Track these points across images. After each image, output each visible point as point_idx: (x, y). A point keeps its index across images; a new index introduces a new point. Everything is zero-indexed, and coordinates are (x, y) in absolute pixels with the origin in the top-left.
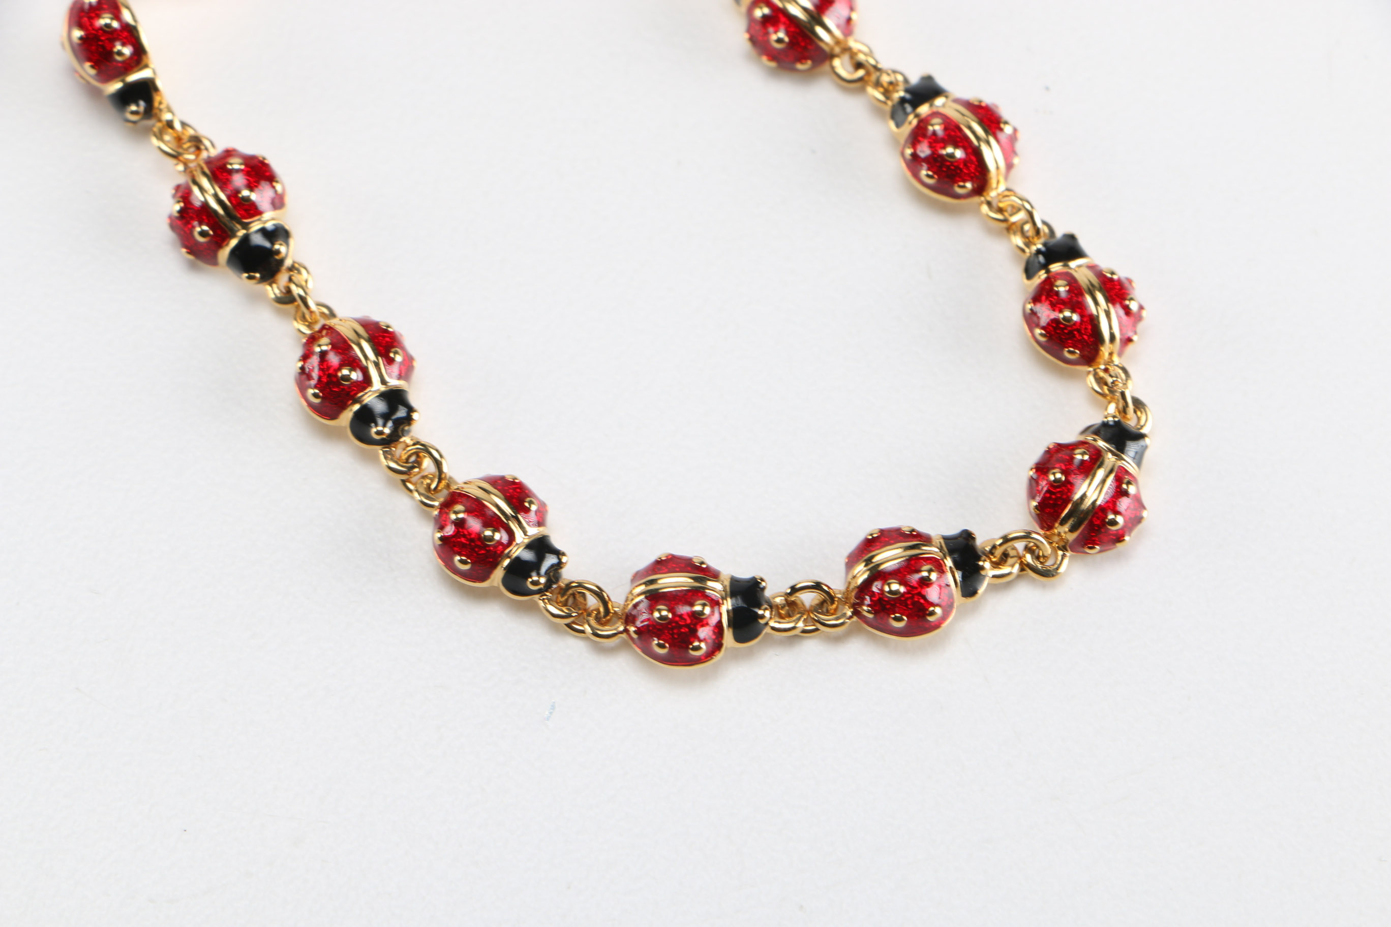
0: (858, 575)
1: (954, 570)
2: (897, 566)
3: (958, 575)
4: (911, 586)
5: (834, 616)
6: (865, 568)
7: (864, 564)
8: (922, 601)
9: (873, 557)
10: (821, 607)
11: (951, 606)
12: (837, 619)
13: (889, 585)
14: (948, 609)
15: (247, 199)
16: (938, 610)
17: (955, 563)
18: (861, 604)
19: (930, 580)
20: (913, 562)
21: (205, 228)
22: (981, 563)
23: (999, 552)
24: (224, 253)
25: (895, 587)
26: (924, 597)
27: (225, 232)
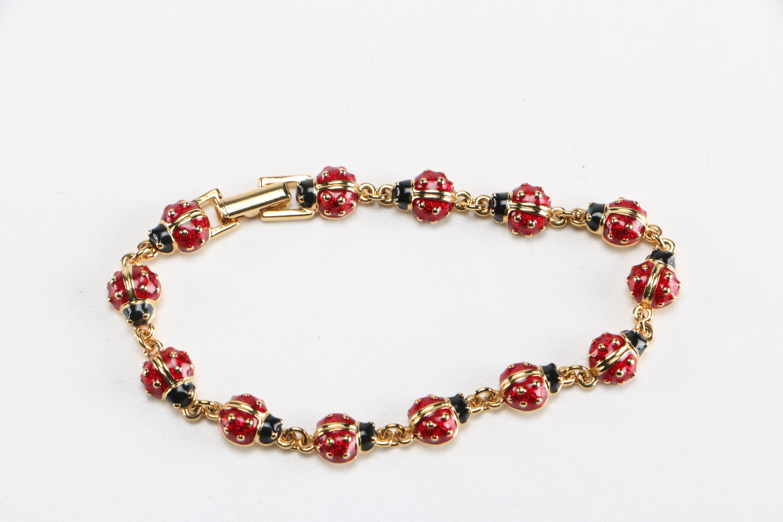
0: (505, 384)
1: (547, 381)
2: (522, 381)
3: (549, 384)
4: (528, 389)
5: (495, 402)
6: (509, 381)
7: (508, 379)
8: (534, 396)
9: (512, 376)
10: (488, 399)
11: (546, 397)
12: (497, 403)
13: (519, 389)
14: (545, 398)
15: (178, 370)
16: (541, 400)
17: (547, 378)
18: (507, 397)
19: (537, 386)
20: (529, 379)
21: (158, 382)
22: (559, 378)
23: (567, 373)
24: (165, 395)
25: (522, 389)
26: (535, 394)
27: (167, 384)
